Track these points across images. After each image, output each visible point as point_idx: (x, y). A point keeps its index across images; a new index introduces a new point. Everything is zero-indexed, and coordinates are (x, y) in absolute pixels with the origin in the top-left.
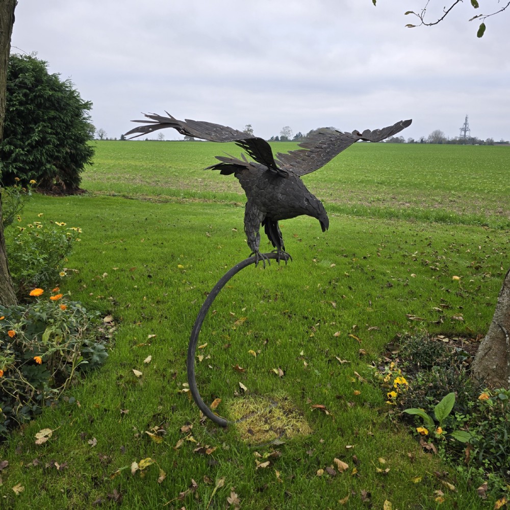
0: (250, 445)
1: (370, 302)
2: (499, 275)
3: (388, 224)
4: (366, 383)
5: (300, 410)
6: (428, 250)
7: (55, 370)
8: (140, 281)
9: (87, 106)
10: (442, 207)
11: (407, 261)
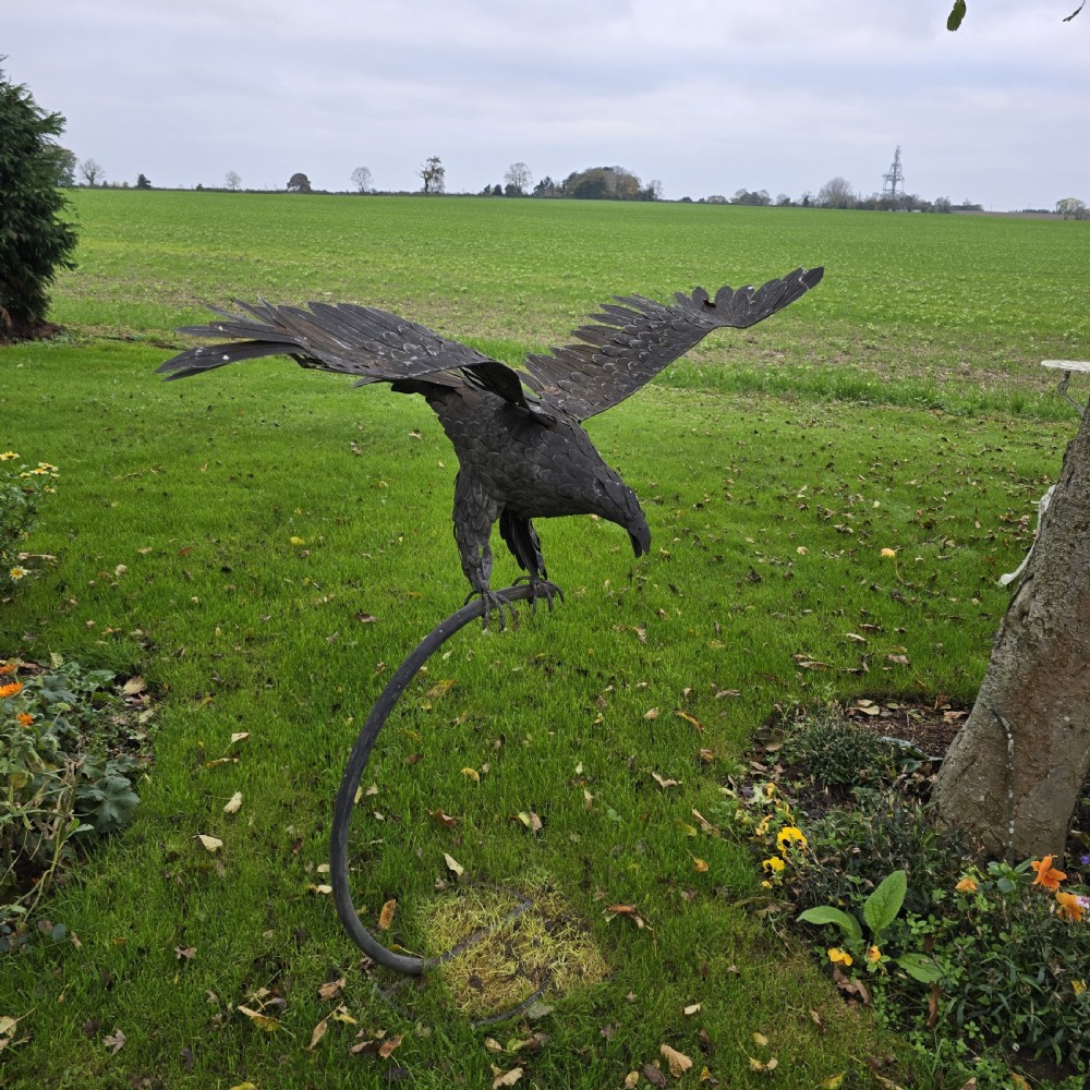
0: (474, 1018)
1: (718, 626)
2: (973, 542)
3: (741, 407)
4: (717, 835)
5: (582, 916)
6: (829, 480)
7: (14, 856)
8: (204, 584)
9: (52, 124)
10: (849, 362)
11: (787, 510)
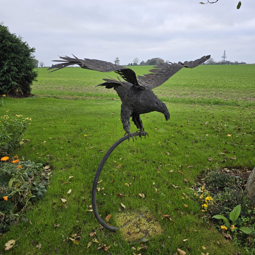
0: (129, 242)
1: (187, 152)
2: (250, 133)
3: (190, 107)
4: (190, 199)
5: (156, 218)
6: (213, 121)
8: (64, 145)
10: (216, 97)
11: (203, 127)
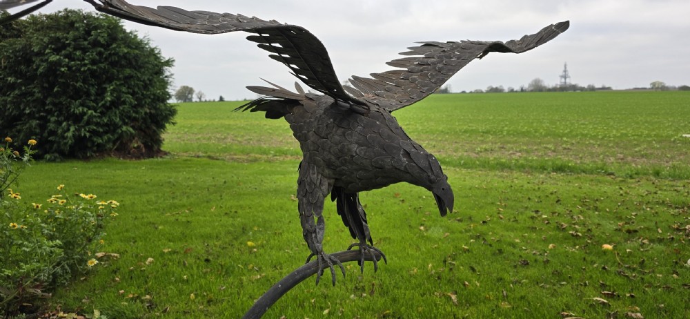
1: (505, 292)
3: (501, 177)
6: (559, 209)
8: (192, 268)
9: (169, 63)
10: (557, 156)
11: (538, 225)
